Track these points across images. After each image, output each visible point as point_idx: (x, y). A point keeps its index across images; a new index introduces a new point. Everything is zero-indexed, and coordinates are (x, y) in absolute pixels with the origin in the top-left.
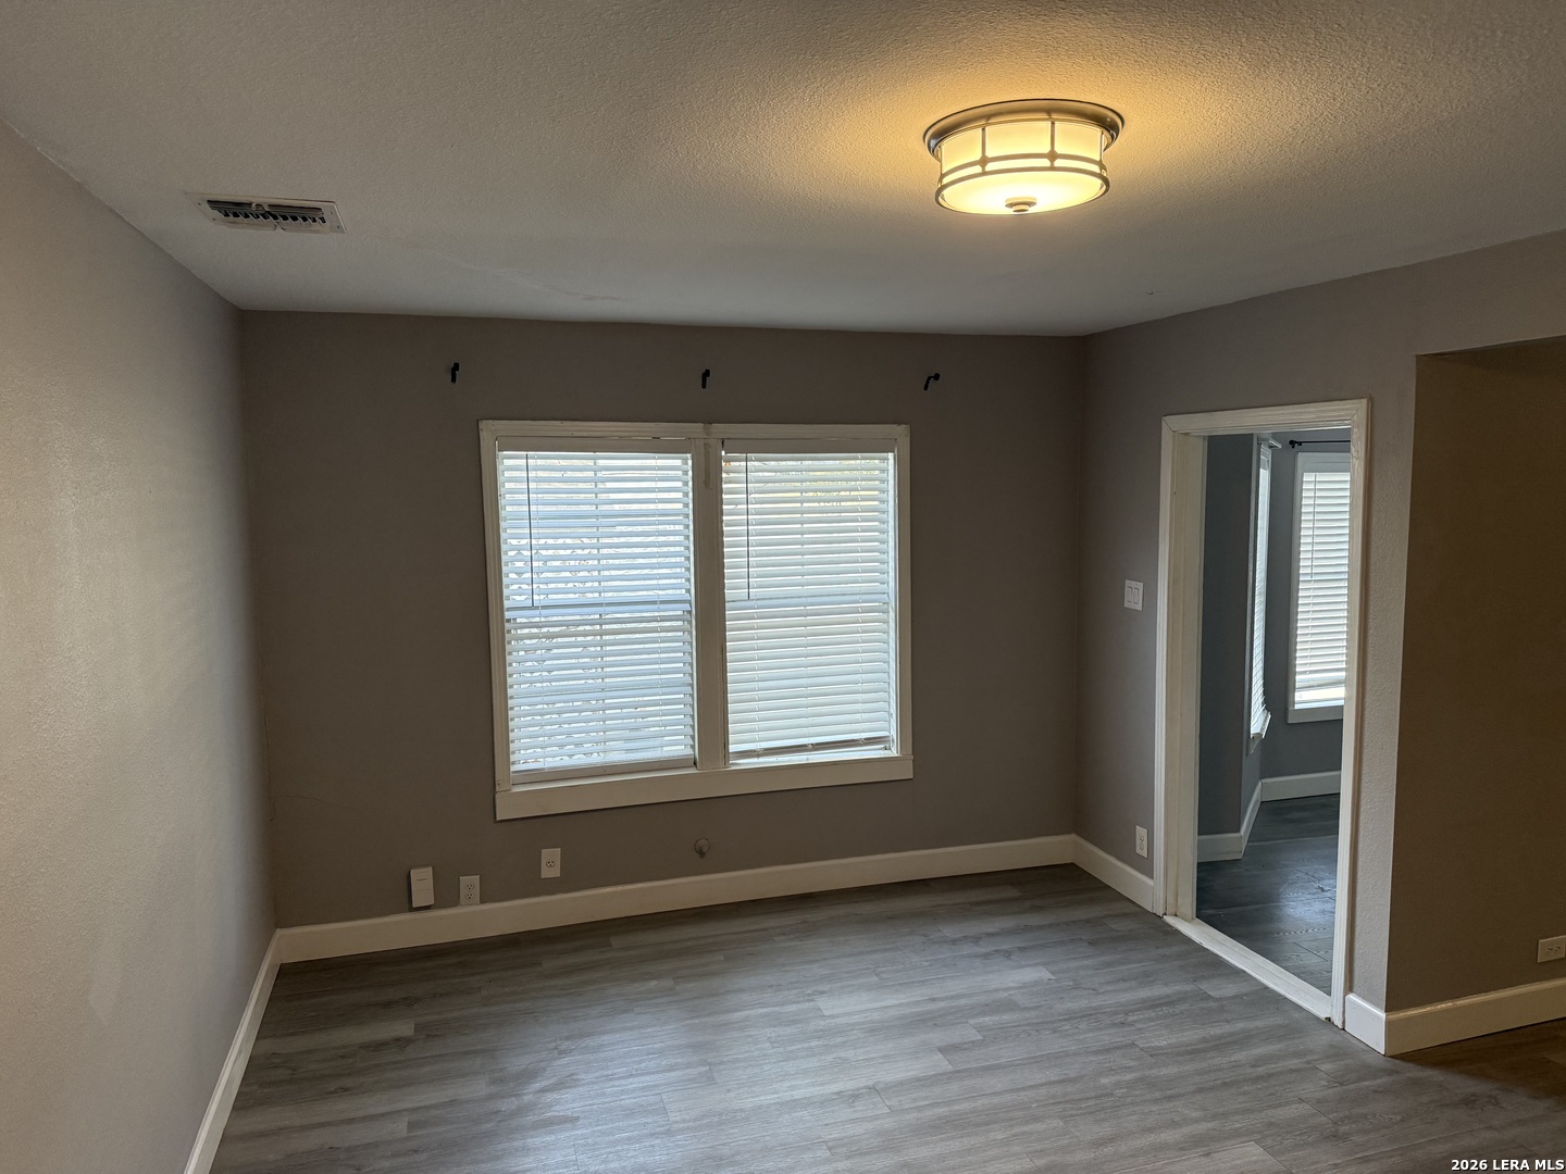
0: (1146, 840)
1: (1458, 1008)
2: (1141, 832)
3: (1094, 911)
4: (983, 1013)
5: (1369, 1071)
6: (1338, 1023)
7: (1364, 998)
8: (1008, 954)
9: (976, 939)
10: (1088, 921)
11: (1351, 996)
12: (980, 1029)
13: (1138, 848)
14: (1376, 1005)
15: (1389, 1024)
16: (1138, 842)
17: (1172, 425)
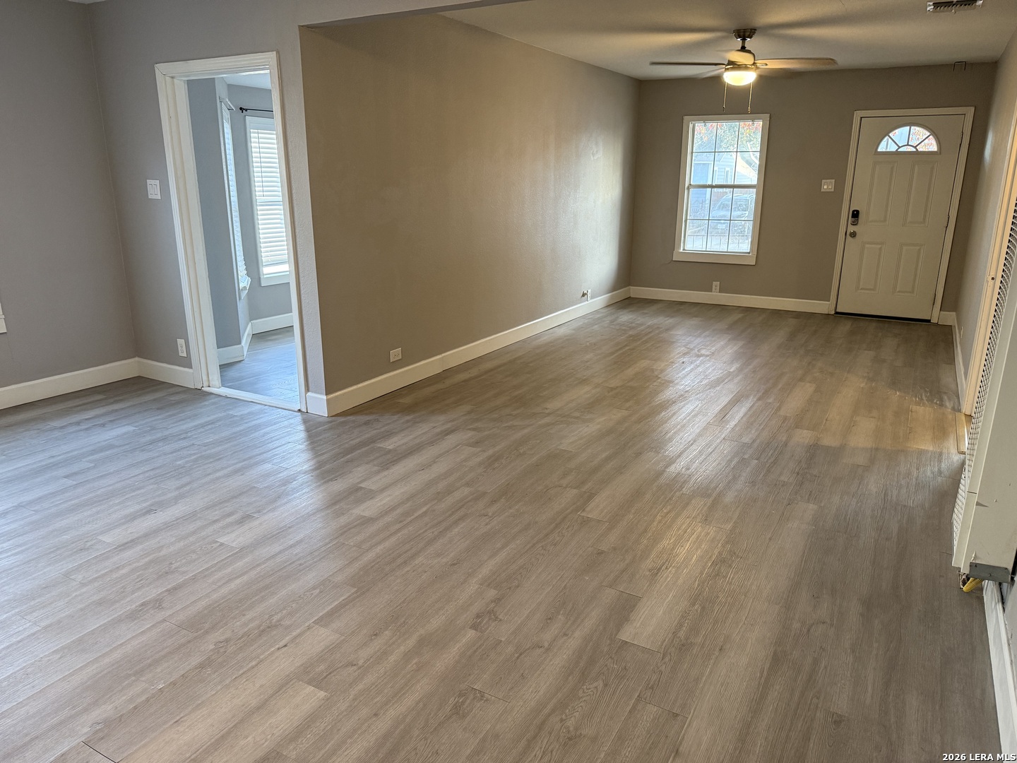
0: (184, 346)
1: (360, 388)
2: (181, 342)
3: (157, 395)
4: (92, 454)
5: (321, 424)
6: (304, 410)
7: (315, 392)
8: (103, 425)
9: (78, 423)
10: (155, 400)
11: (309, 394)
12: (90, 462)
13: (180, 352)
14: (321, 394)
15: (328, 400)
16: (180, 348)
17: (162, 71)
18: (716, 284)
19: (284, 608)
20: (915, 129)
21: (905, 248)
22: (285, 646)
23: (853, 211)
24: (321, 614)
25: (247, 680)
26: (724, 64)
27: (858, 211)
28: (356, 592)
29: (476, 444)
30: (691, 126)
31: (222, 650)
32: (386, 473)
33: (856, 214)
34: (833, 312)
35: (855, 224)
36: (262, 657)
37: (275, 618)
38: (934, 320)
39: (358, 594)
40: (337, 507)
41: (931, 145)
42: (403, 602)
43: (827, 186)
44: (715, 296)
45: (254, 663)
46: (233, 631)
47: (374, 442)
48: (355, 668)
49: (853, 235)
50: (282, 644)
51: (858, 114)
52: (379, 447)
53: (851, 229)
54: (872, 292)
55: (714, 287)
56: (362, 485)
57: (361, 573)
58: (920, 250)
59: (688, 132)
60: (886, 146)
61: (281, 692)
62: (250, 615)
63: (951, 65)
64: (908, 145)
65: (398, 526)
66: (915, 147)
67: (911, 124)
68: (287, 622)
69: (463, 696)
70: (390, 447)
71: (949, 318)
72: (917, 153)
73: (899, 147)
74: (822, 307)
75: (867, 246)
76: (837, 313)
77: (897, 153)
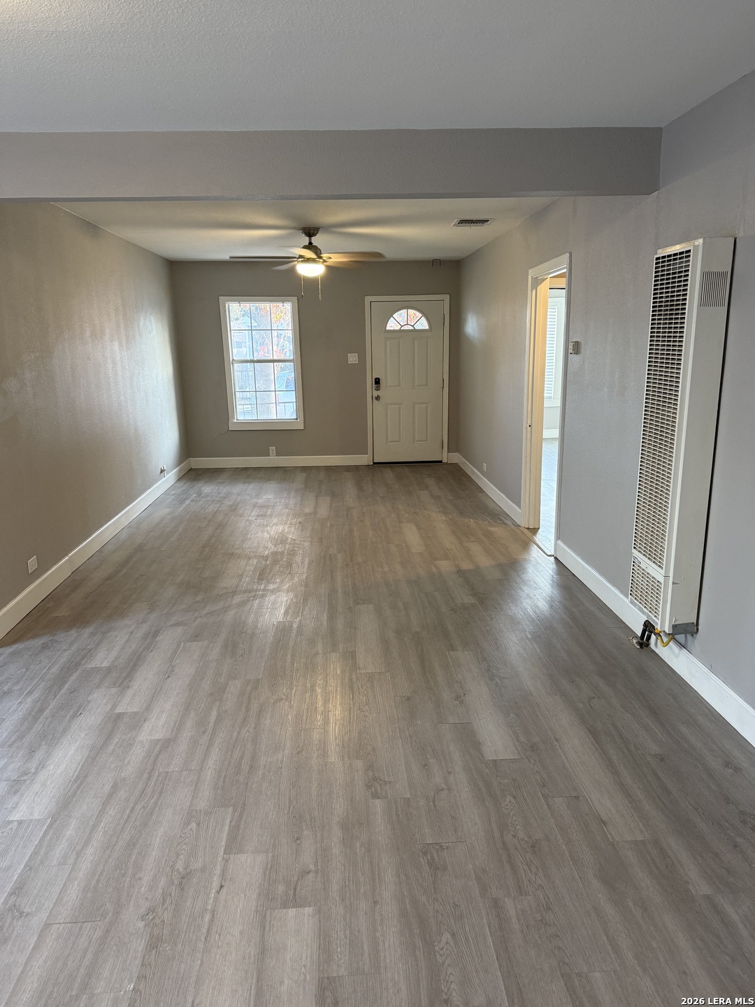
18: (272, 449)
19: (178, 855)
20: (411, 312)
21: (416, 406)
22: (222, 887)
23: (376, 379)
24: (223, 843)
25: (220, 935)
26: (295, 258)
27: (379, 379)
28: (235, 811)
29: (196, 637)
30: (227, 305)
31: (157, 921)
32: (130, 692)
33: (377, 381)
34: (372, 463)
35: (378, 389)
36: (209, 907)
37: (180, 866)
38: (445, 461)
39: (239, 810)
40: (116, 740)
41: (423, 324)
42: (290, 802)
43: (353, 358)
44: (273, 460)
45: (207, 917)
46: (147, 899)
47: (78, 664)
48: (311, 874)
49: (378, 398)
50: (215, 885)
51: (368, 299)
52: (92, 668)
53: (376, 393)
54: (398, 443)
55: (271, 452)
56: (119, 710)
57: (219, 791)
58: (427, 407)
59: (225, 311)
60: (392, 325)
61: (267, 928)
62: (146, 878)
63: (430, 261)
64: (407, 324)
65: (206, 738)
66: (413, 326)
67: (408, 308)
68: (197, 865)
69: (427, 854)
70: (105, 664)
71: (456, 458)
72: (415, 331)
73: (402, 326)
74: (363, 460)
75: (389, 406)
76: (374, 463)
77: (400, 331)
